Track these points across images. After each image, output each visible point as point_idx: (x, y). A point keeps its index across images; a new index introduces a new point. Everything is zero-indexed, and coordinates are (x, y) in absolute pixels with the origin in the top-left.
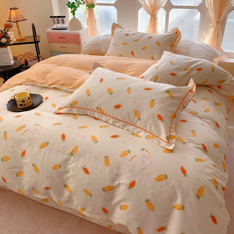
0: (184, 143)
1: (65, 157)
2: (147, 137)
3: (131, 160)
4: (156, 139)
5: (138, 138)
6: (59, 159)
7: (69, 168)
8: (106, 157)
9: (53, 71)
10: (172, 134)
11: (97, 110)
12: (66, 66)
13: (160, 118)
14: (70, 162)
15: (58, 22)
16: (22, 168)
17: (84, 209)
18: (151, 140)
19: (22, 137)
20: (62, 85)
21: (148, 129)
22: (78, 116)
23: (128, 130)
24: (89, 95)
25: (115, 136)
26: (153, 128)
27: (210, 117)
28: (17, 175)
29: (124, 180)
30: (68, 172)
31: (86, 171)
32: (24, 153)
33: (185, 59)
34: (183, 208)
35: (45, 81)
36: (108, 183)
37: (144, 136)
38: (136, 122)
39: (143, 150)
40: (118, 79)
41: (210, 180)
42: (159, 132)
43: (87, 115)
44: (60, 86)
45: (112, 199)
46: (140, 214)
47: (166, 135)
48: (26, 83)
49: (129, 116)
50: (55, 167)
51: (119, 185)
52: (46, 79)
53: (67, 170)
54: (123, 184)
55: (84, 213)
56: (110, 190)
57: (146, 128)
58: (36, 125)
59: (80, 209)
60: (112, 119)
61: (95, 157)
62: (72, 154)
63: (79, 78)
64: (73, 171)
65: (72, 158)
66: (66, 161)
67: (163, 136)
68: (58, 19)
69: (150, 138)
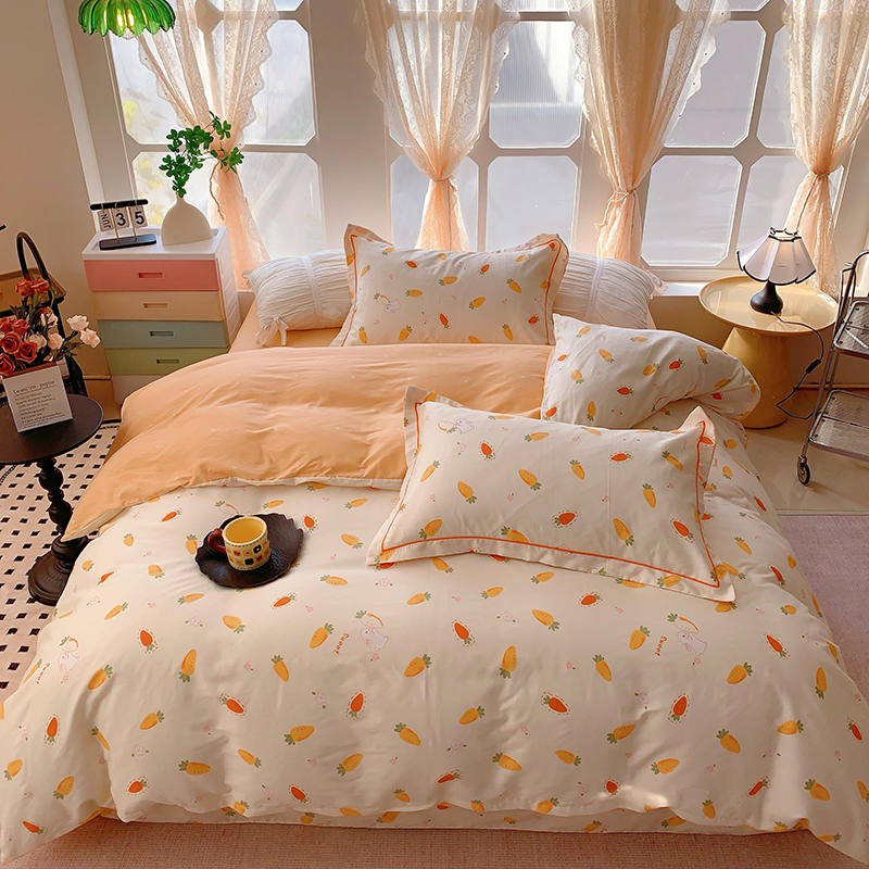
0: (742, 576)
1: (488, 683)
2: (661, 582)
3: (659, 650)
4: (686, 582)
5: (639, 590)
6: (473, 692)
7: (506, 710)
8: (598, 659)
9: (275, 427)
10: (717, 562)
11: (501, 537)
12: (293, 401)
13: (681, 529)
14: (505, 692)
15: (122, 222)
16: (356, 745)
17: (554, 801)
18: (675, 587)
19: (339, 660)
20: (335, 470)
21: (657, 562)
22: (449, 562)
23: (602, 572)
24: (472, 500)
25: (589, 600)
26: (672, 559)
27: (741, 489)
28: (342, 770)
29: (658, 702)
30: (505, 720)
31: (556, 705)
32: (357, 704)
33: (633, 340)
34: (800, 726)
35: (265, 467)
36: (619, 721)
37: (654, 582)
38: (623, 549)
39: (672, 618)
40: (528, 438)
41: (825, 649)
42: (689, 565)
43: (472, 552)
44: (327, 475)
45: (629, 755)
46: (711, 769)
47: (709, 568)
48: (202, 482)
49: (602, 538)
50: (468, 718)
51: (645, 716)
52: (267, 460)
53: (501, 716)
54: (655, 712)
55: (555, 811)
56: (624, 735)
57: (652, 561)
58: (360, 615)
59: (541, 804)
60: (553, 553)
61: (569, 665)
62: (504, 673)
63: (371, 440)
64: (520, 715)
65: (508, 681)
66: (494, 694)
67: (702, 572)
68: (121, 210)
69: (670, 584)
